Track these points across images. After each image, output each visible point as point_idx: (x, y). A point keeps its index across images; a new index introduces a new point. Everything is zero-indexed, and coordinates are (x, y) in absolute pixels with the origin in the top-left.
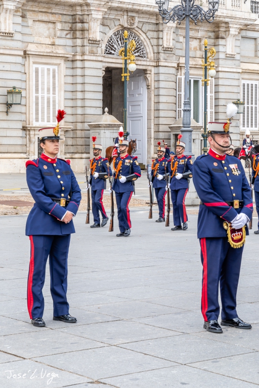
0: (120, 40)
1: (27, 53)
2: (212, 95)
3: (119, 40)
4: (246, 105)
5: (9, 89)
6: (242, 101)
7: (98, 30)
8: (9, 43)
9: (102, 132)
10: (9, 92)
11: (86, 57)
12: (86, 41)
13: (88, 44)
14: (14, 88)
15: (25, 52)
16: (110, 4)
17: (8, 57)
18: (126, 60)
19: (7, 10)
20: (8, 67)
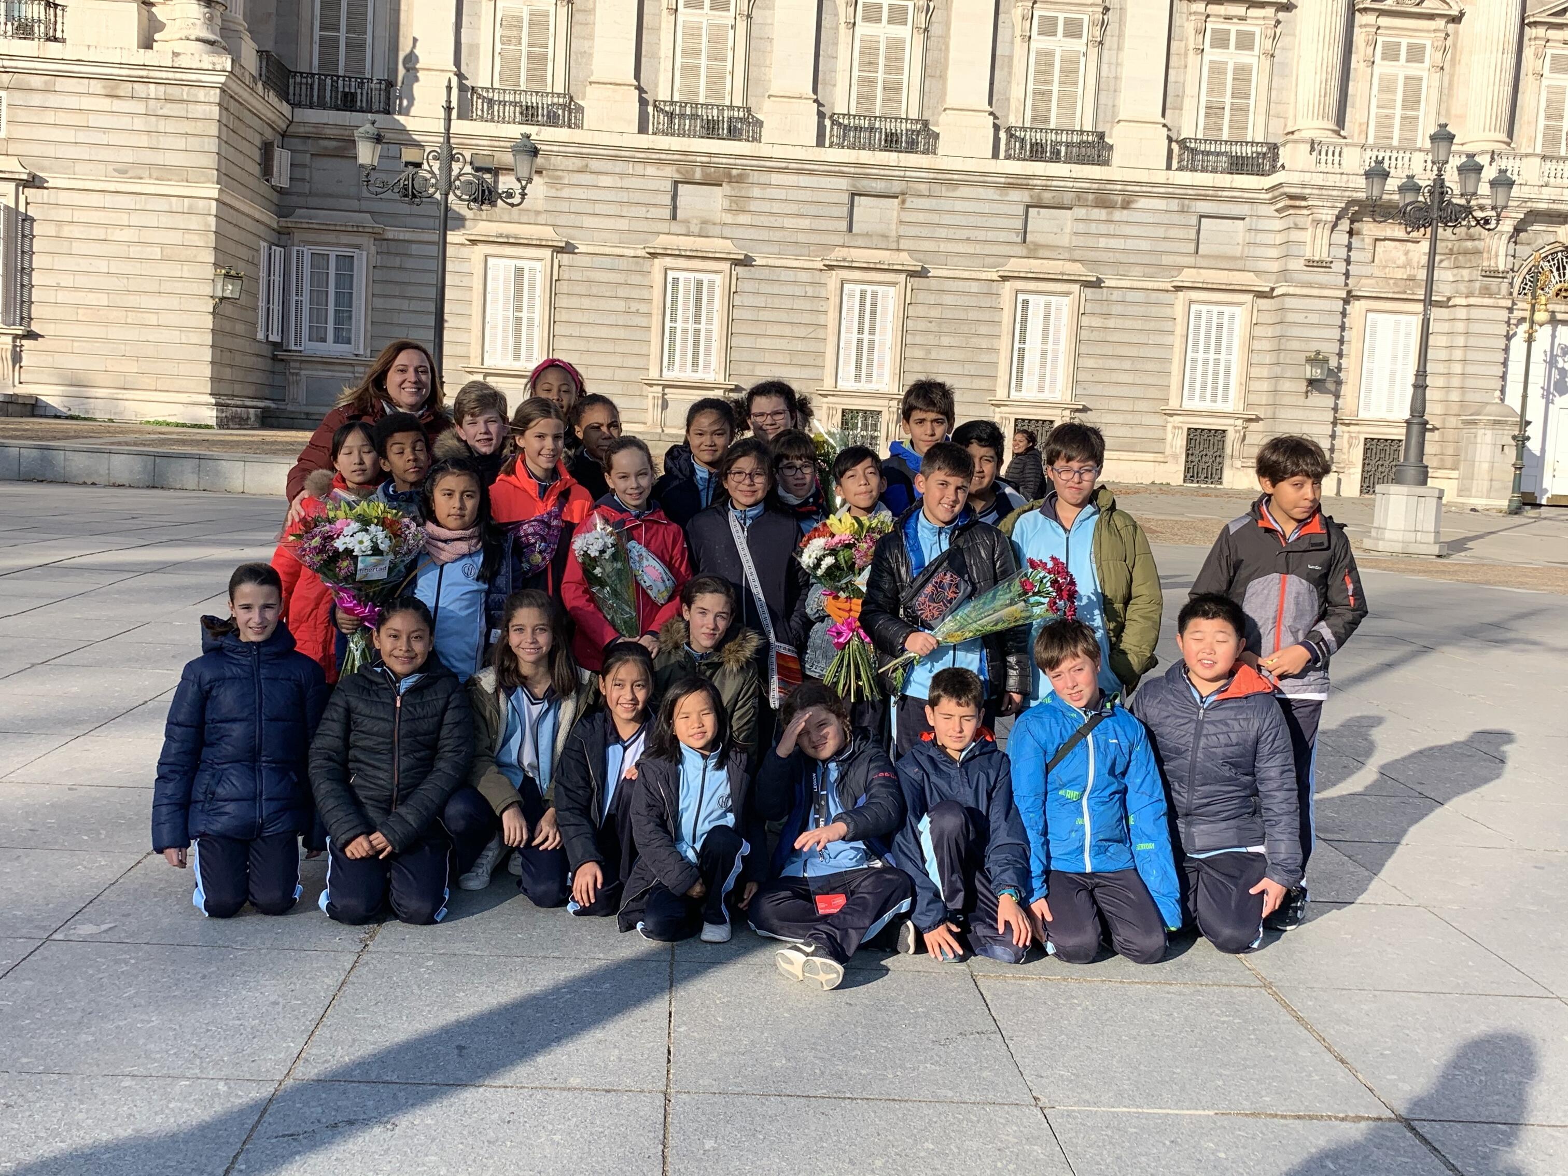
0: (1558, 269)
1: (1354, 293)
3: (1554, 269)
5: (1308, 354)
7: (1502, 252)
8: (1319, 276)
9: (1481, 432)
10: (1308, 360)
11: (1472, 301)
12: (1476, 274)
13: (1480, 278)
14: (1318, 353)
15: (1349, 292)
16: (1529, 204)
17: (1317, 301)
18: (1533, 306)
19: (1317, 222)
20: (1314, 318)
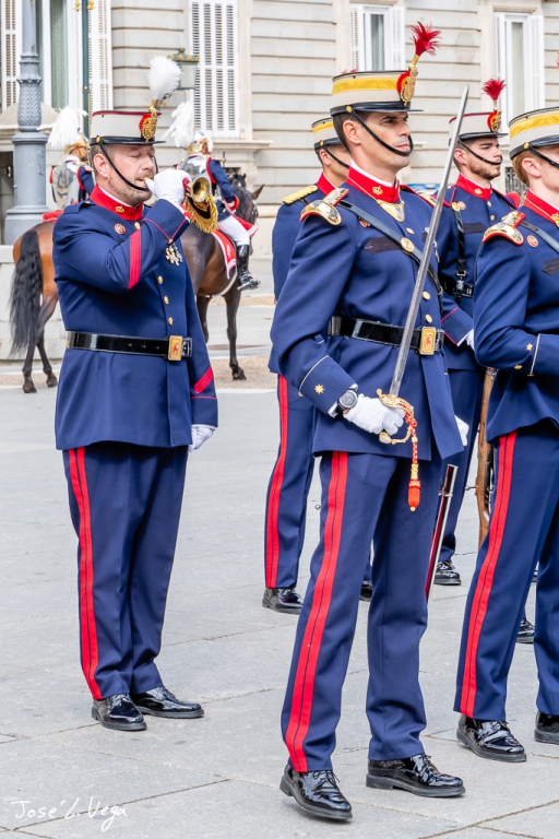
2: (103, 36)
4: (202, 66)
6: (190, 53)
